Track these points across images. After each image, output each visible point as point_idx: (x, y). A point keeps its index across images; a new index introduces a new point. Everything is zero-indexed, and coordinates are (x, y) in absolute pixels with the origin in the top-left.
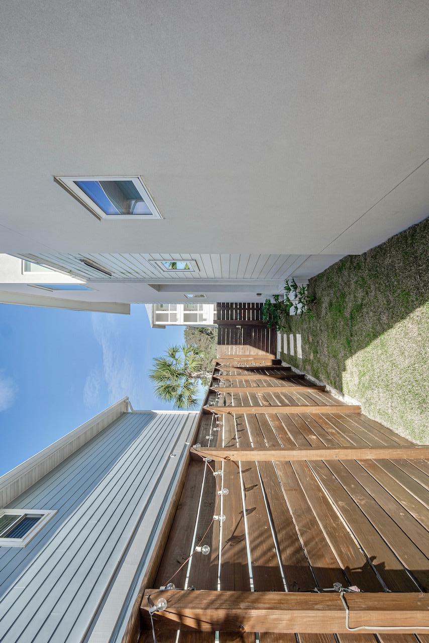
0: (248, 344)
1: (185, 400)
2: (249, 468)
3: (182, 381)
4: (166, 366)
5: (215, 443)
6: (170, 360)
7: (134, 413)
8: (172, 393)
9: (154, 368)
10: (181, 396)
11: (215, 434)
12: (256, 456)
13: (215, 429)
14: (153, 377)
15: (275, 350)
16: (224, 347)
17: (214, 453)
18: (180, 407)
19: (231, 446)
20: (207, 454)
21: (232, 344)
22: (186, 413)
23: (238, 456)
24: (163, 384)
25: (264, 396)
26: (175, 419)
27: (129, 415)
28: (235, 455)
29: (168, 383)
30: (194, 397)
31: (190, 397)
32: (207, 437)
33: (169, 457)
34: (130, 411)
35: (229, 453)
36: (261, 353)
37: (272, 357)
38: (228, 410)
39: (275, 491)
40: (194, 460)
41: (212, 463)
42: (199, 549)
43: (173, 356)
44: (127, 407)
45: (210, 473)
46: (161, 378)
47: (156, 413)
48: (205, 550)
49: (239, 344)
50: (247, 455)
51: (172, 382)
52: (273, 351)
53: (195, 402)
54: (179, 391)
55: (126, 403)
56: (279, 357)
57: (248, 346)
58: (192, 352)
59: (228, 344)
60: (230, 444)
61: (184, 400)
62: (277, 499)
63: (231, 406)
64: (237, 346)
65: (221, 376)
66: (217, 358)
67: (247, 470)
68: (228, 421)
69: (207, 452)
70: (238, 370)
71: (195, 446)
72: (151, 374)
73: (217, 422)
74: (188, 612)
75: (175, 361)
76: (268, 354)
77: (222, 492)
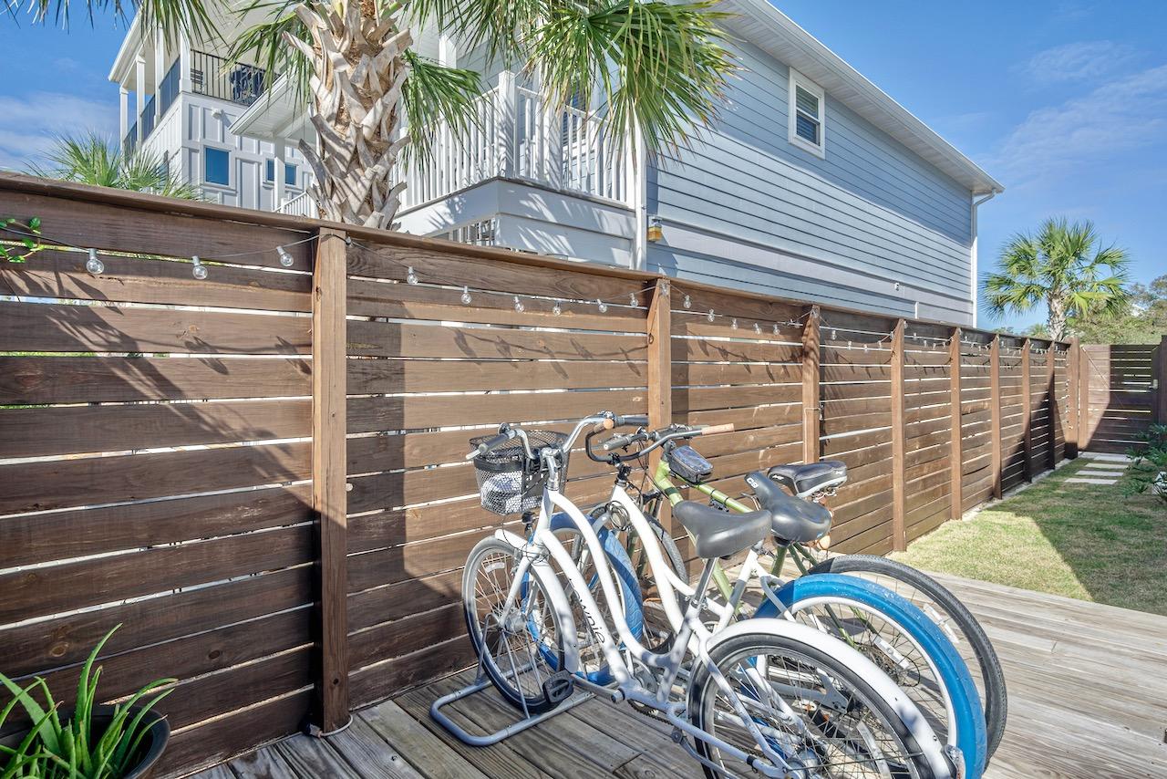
0: (1111, 401)
1: (1002, 291)
2: (885, 374)
3: (1042, 281)
4: (1076, 248)
5: (909, 342)
6: (1090, 254)
7: (971, 208)
8: (1015, 266)
9: (1069, 228)
10: (1009, 283)
11: (919, 342)
12: (896, 381)
13: (925, 342)
14: (1050, 226)
15: (1098, 449)
16: (1105, 357)
17: (899, 342)
18: (986, 283)
19: (905, 359)
20: (897, 335)
21: (1112, 371)
22: (974, 297)
23: (895, 365)
24: (1035, 247)
25: (982, 409)
26: (960, 279)
27: (967, 200)
28: (897, 360)
29: (1039, 257)
30: (1007, 307)
31: (1007, 299)
32: (915, 334)
33: (894, 282)
34: (976, 199)
35: (899, 358)
36: (1092, 425)
37: (1083, 443)
38: (956, 359)
39: (865, 392)
40: (891, 323)
41: (889, 340)
42: (834, 332)
43: (1101, 259)
44: (983, 193)
45: (880, 338)
46: (1048, 241)
47: (972, 245)
48: (834, 337)
49: (1111, 384)
50: (897, 372)
51: (1040, 262)
52: (1097, 446)
53: (998, 309)
54: (1022, 280)
55: (991, 190)
56: (1080, 454)
57: (1107, 400)
58: (1111, 296)
59: (1112, 364)
60: (908, 358)
61: (1002, 289)
62: (860, 392)
63: (960, 363)
64: (1108, 382)
65: (1027, 352)
66: (1081, 346)
67: (882, 371)
68: (938, 358)
69: (899, 334)
70: (1049, 379)
71: (905, 322)
72: (1057, 223)
73: (935, 345)
74: (812, 329)
75: (1088, 264)
76: (1089, 436)
77: (866, 348)
